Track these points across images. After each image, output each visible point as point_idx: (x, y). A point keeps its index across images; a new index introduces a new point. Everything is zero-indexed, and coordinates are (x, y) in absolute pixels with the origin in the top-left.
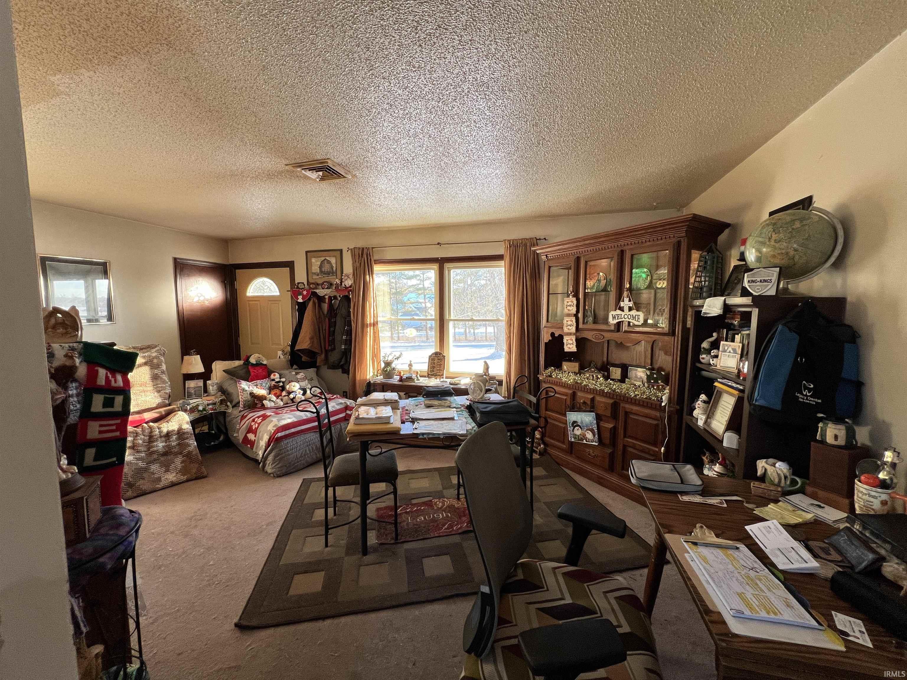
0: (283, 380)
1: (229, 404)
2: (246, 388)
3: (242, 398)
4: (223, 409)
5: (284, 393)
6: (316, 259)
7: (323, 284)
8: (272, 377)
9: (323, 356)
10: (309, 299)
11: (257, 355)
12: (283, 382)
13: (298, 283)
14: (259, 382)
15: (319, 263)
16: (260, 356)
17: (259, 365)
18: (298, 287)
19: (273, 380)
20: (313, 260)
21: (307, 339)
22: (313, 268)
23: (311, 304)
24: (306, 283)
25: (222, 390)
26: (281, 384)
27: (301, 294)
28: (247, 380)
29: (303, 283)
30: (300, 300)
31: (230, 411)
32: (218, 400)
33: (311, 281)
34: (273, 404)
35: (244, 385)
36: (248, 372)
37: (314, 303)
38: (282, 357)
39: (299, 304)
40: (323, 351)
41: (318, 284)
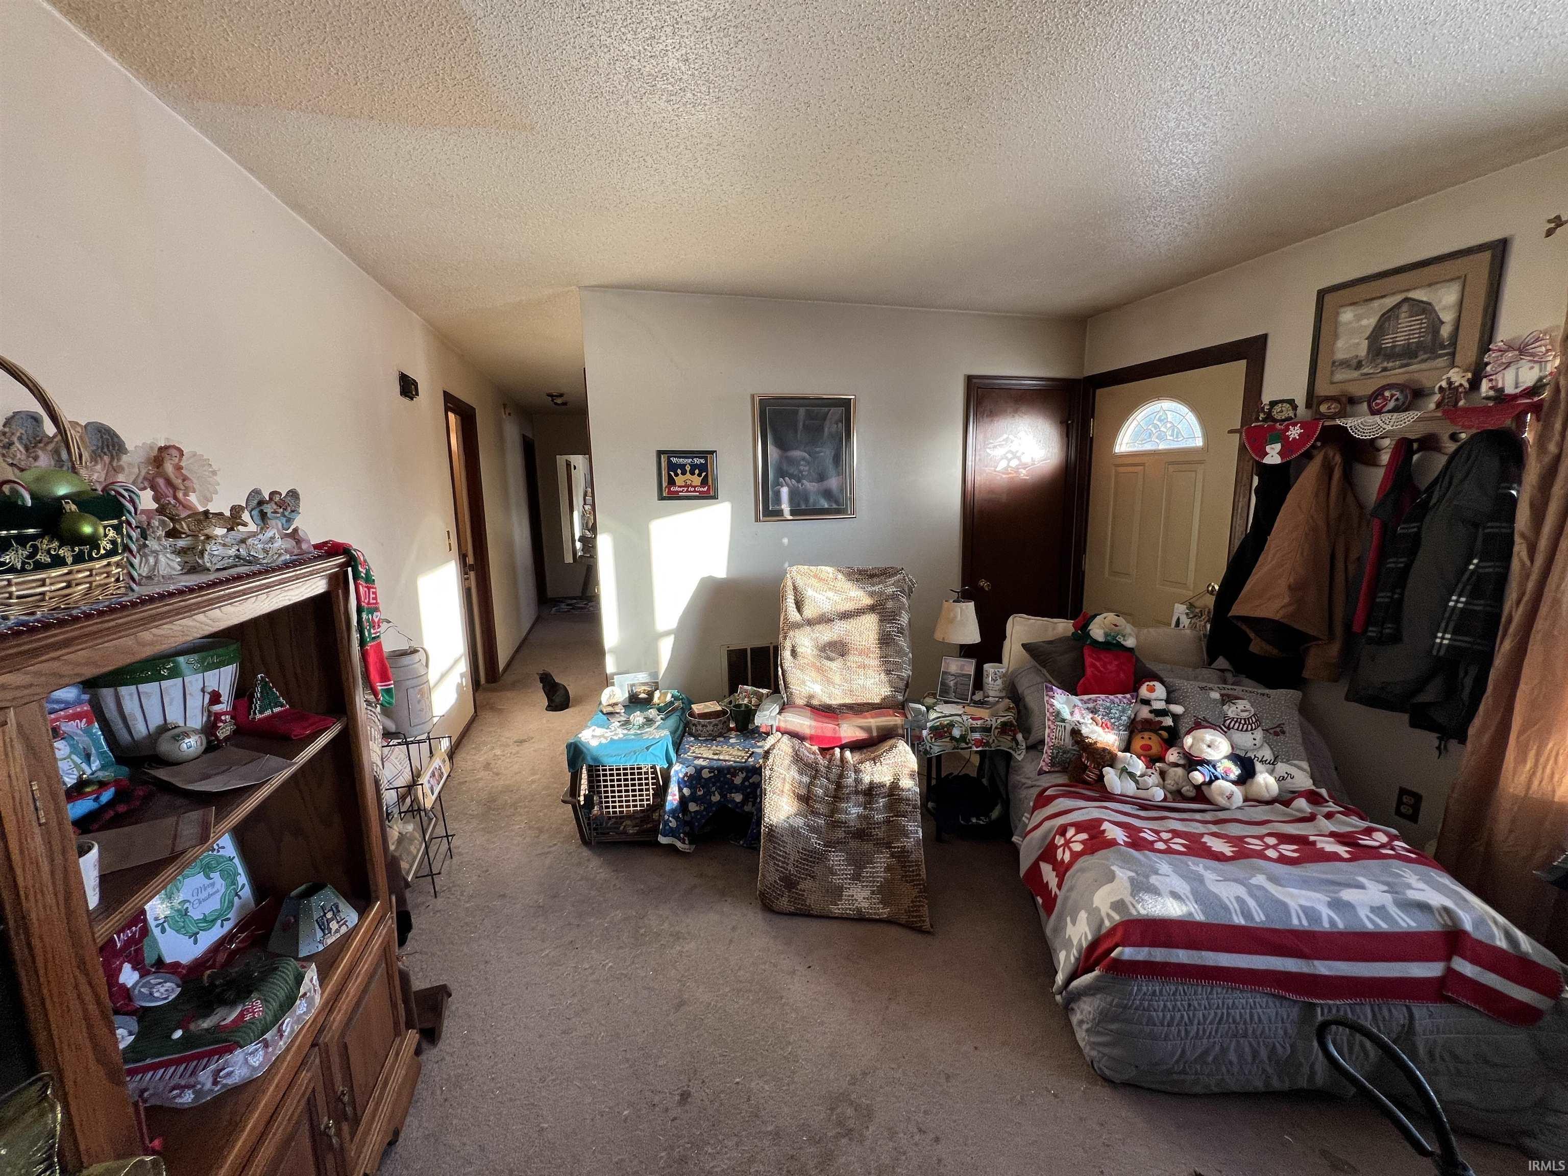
0: (1178, 709)
1: (1020, 737)
2: (1066, 714)
3: (1053, 736)
5: (1172, 756)
6: (1360, 310)
7: (1379, 393)
10: (1308, 456)
12: (1176, 717)
13: (1273, 404)
15: (1370, 322)
17: (1112, 646)
18: (1269, 417)
19: (1147, 702)
20: (1347, 316)
21: (1282, 585)
22: (1340, 344)
23: (1313, 469)
24: (1301, 401)
26: (1168, 721)
27: (1282, 437)
28: (1072, 690)
29: (1291, 402)
30: (1273, 456)
33: (1322, 389)
35: (1062, 700)
36: (1079, 666)
37: (1328, 469)
38: (1185, 621)
39: (1266, 471)
41: (1352, 401)
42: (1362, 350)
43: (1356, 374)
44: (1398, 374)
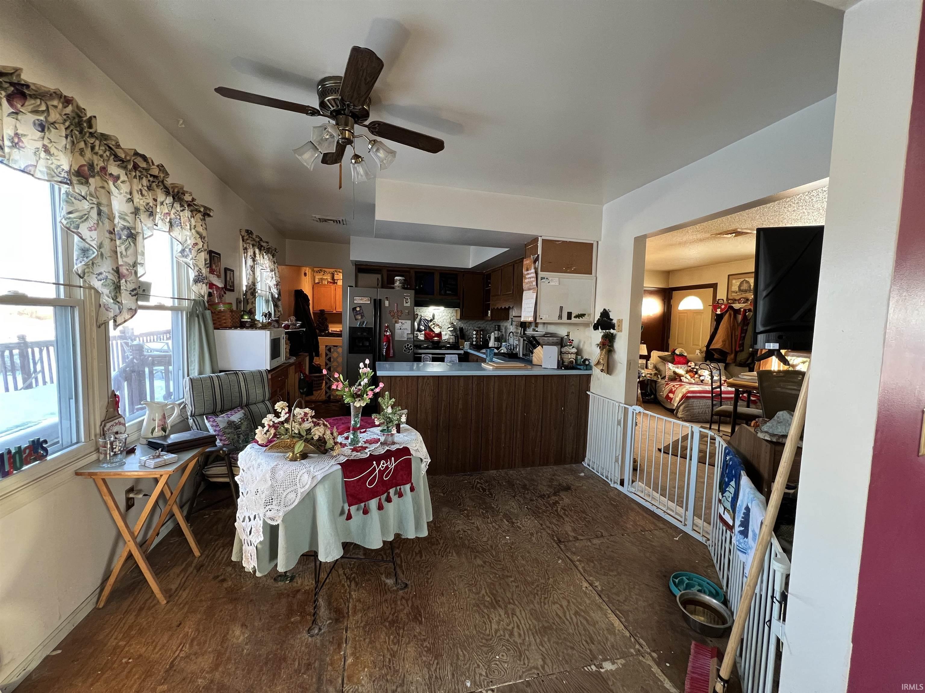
0: (697, 367)
1: (659, 376)
2: (671, 368)
3: (668, 374)
4: (655, 378)
5: (696, 376)
6: (736, 280)
7: (740, 299)
8: (689, 364)
9: (732, 356)
10: (726, 312)
11: (680, 349)
13: (719, 300)
14: (679, 365)
15: (738, 283)
16: (683, 350)
17: (681, 355)
18: (718, 303)
19: (690, 366)
20: (734, 281)
21: (721, 340)
22: (733, 287)
23: (727, 316)
24: (725, 300)
25: (656, 368)
27: (720, 308)
28: (672, 363)
29: (723, 300)
30: (719, 312)
31: (659, 380)
32: (653, 373)
33: (730, 297)
34: (687, 381)
35: (670, 365)
36: (674, 359)
37: (730, 315)
38: (699, 354)
39: (717, 315)
40: (734, 351)
41: (735, 300)
42: (737, 290)
43: (736, 294)
44: (744, 295)
